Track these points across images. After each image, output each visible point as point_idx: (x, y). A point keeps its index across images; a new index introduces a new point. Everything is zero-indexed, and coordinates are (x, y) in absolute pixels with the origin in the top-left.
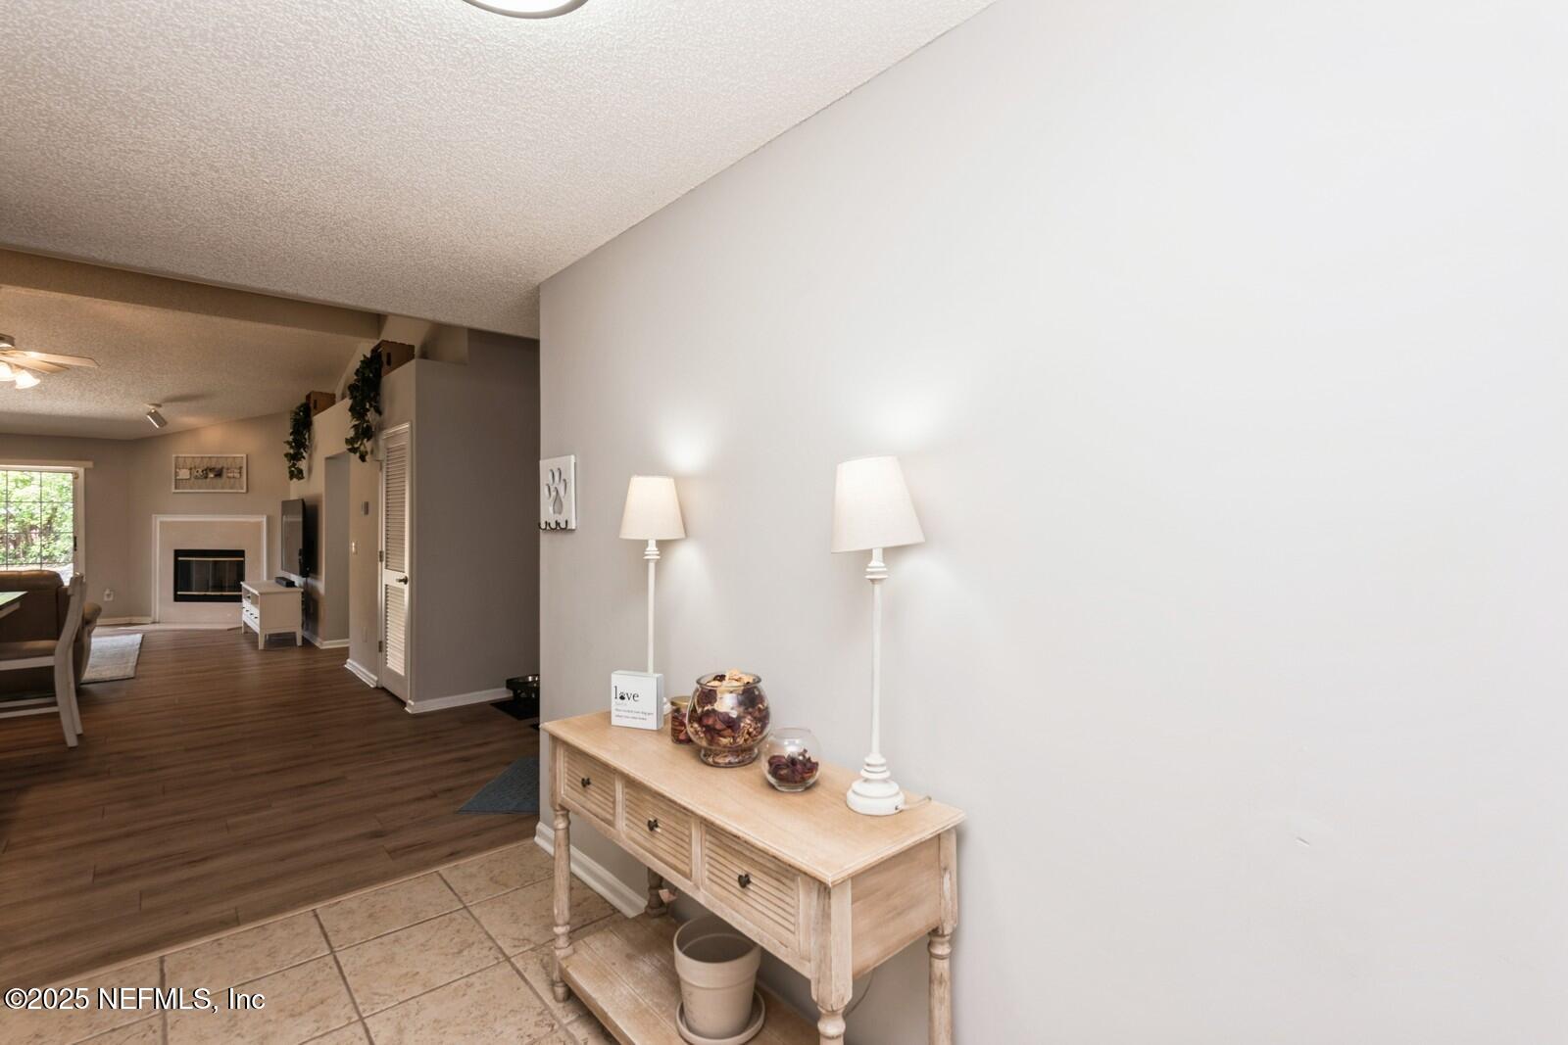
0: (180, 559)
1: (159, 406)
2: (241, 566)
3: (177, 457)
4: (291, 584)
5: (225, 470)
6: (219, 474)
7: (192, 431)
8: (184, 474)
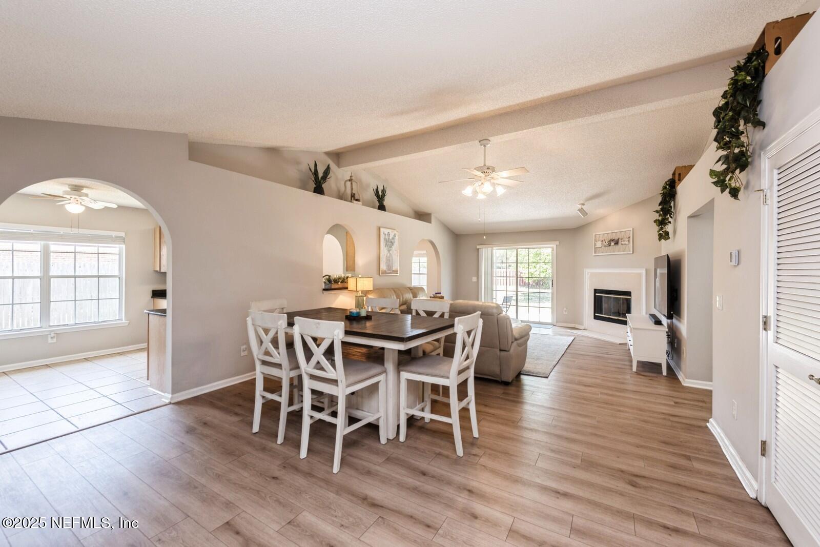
0: (597, 294)
1: (583, 204)
2: (628, 302)
3: (596, 235)
4: (658, 322)
5: (620, 240)
6: (617, 243)
7: (602, 218)
8: (599, 244)
